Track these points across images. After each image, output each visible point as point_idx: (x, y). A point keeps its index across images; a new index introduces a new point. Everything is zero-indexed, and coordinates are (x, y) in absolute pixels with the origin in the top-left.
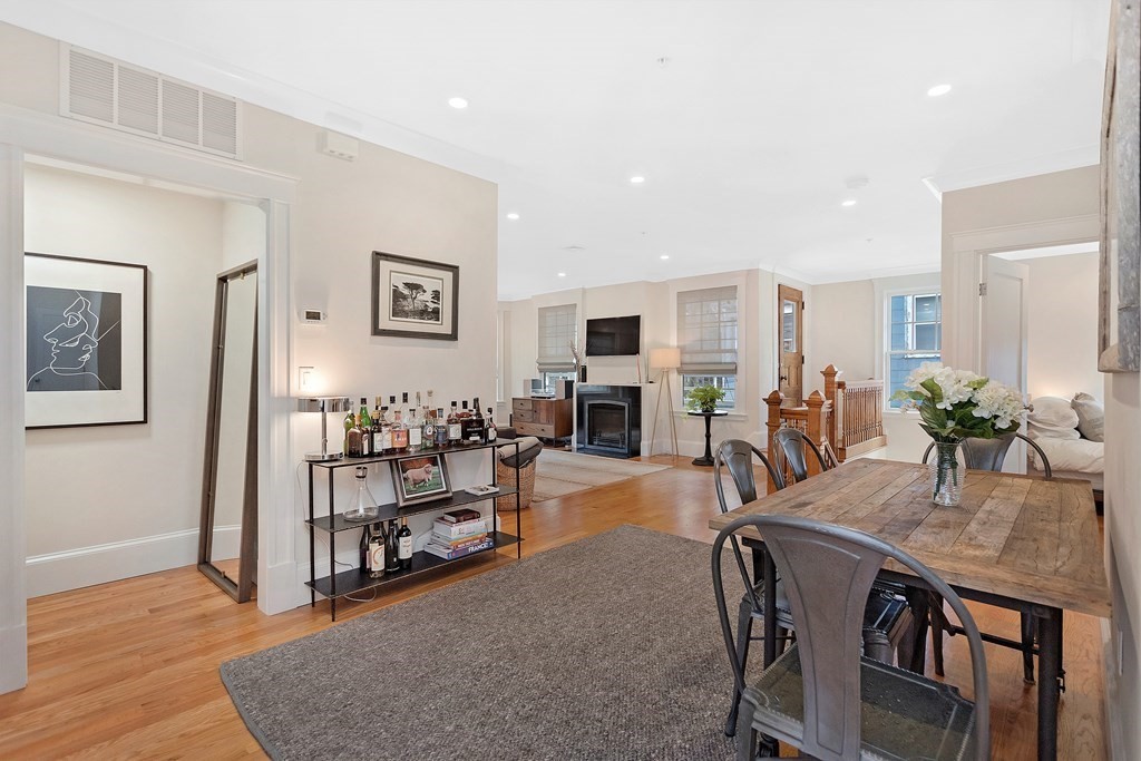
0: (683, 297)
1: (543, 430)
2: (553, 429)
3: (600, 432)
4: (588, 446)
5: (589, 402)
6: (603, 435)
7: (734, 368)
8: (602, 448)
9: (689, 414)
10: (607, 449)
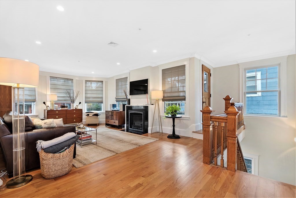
0: (164, 71)
1: (115, 122)
2: (118, 122)
3: (134, 123)
4: (130, 129)
5: (130, 112)
6: (135, 124)
7: (184, 98)
8: (134, 129)
9: (166, 117)
10: (137, 130)
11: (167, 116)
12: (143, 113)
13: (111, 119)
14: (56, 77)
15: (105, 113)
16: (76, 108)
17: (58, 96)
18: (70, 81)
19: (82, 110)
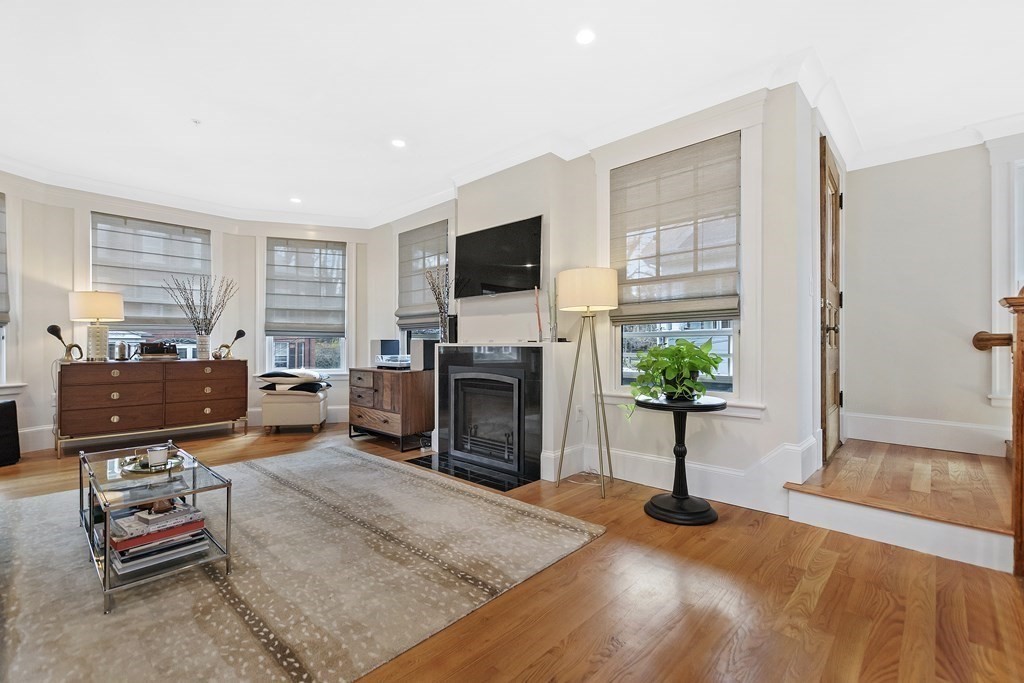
0: (620, 176)
1: (386, 421)
2: (400, 421)
3: (476, 427)
4: (454, 453)
5: (457, 374)
6: (481, 434)
7: (736, 306)
8: (475, 458)
9: (640, 404)
10: (485, 461)
11: (642, 398)
12: (515, 382)
13: (373, 408)
14: (126, 218)
15: (348, 378)
16: (215, 357)
17: (125, 303)
18: (199, 240)
19: (248, 365)
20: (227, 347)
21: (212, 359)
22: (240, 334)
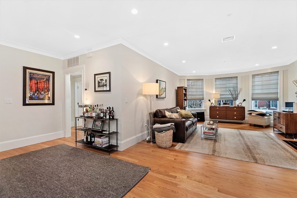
1: (282, 128)
2: (285, 128)
13: (278, 123)
18: (235, 79)
19: (245, 108)
20: (241, 103)
21: (237, 106)
22: (244, 100)
